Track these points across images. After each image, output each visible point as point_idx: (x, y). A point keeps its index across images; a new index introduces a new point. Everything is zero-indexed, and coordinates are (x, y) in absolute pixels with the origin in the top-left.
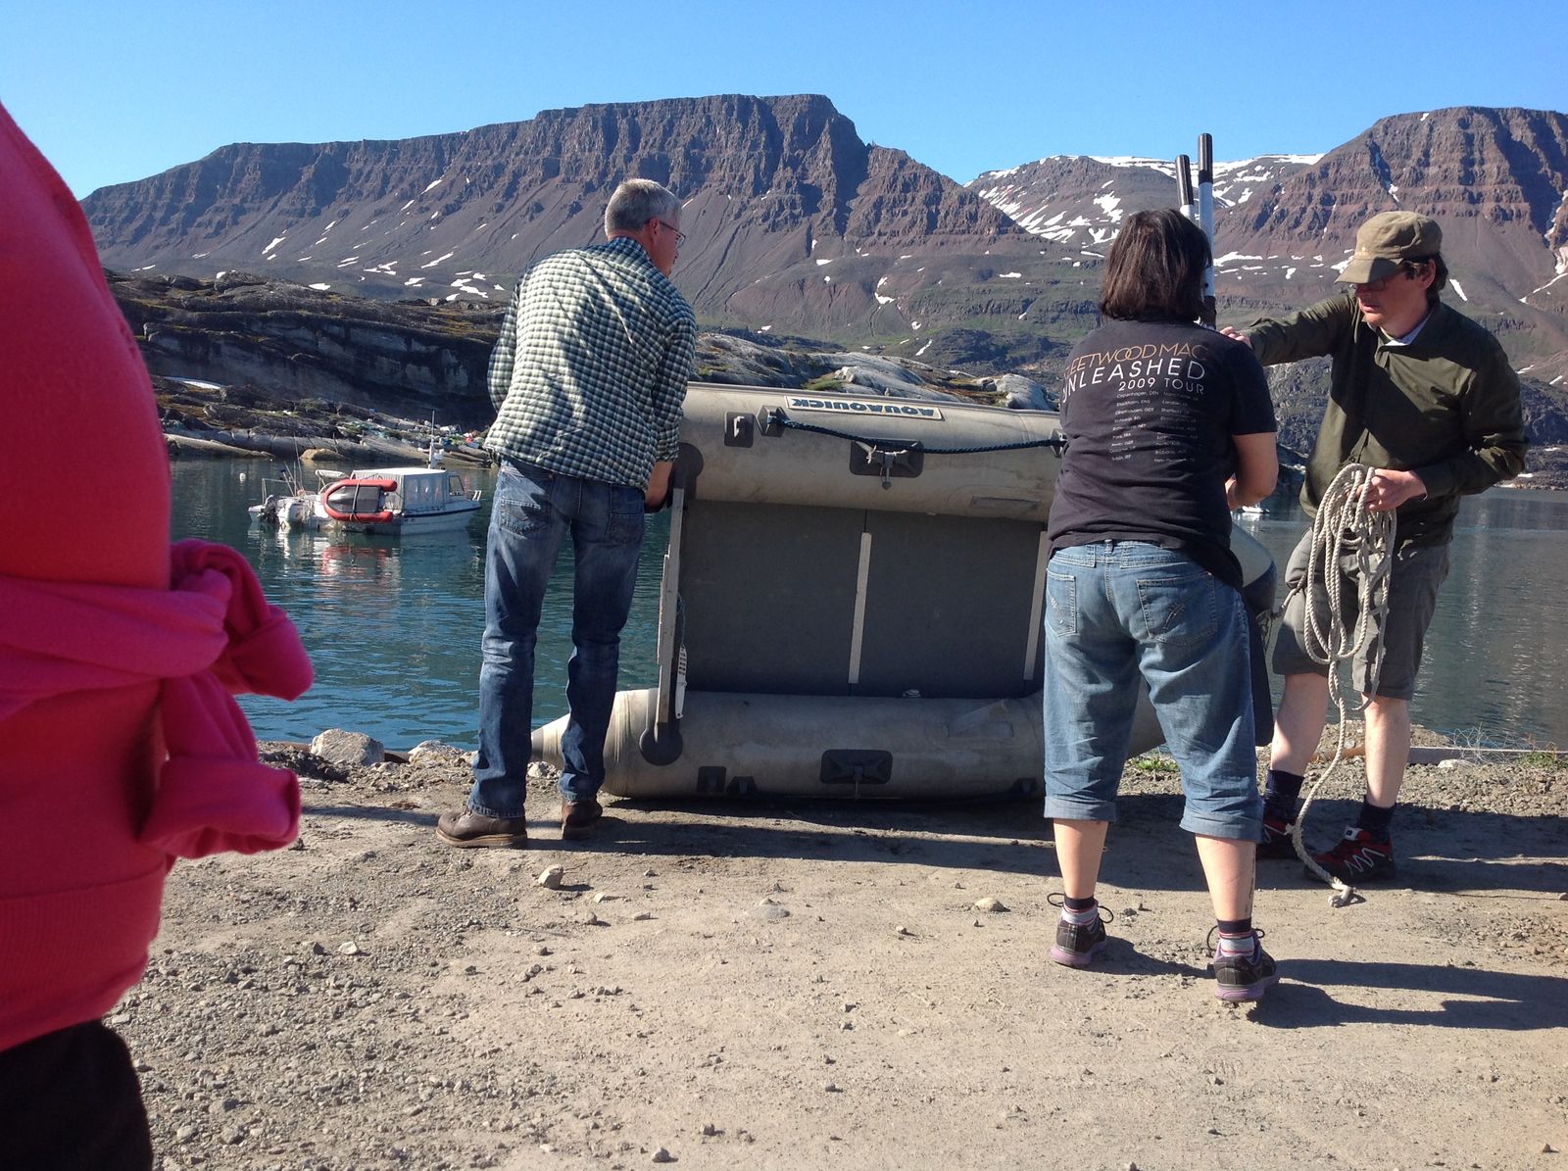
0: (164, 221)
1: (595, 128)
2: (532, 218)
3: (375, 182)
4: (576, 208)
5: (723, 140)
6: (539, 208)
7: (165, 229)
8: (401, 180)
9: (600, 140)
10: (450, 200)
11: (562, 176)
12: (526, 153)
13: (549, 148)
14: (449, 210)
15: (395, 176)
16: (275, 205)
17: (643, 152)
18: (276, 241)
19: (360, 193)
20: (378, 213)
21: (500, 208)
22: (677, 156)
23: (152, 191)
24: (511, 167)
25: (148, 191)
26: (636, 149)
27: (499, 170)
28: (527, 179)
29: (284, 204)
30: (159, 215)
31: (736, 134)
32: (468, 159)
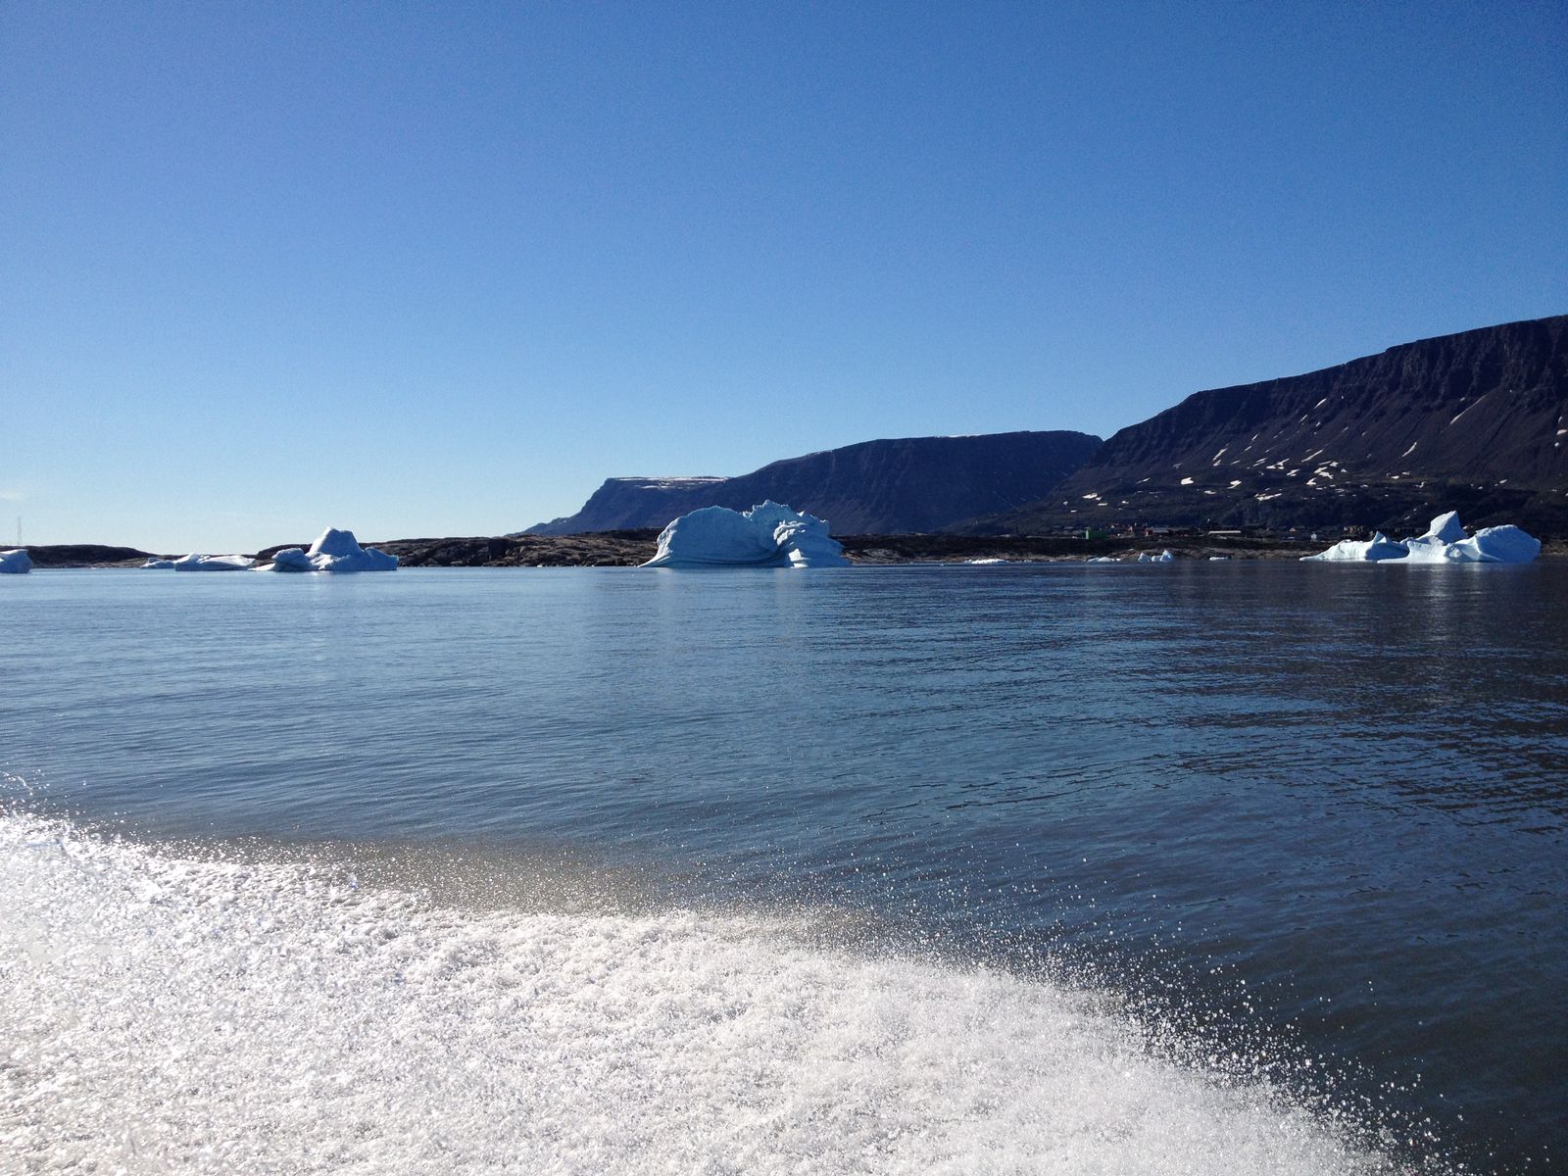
0: (1159, 445)
1: (1422, 357)
2: (1376, 421)
3: (1284, 406)
4: (1406, 410)
5: (1508, 353)
6: (1382, 413)
7: (1157, 451)
8: (1301, 402)
9: (1425, 365)
10: (1327, 414)
11: (1401, 388)
12: (1378, 377)
13: (1393, 372)
14: (1326, 421)
15: (1298, 398)
16: (1223, 428)
17: (1453, 368)
18: (1222, 451)
19: (1275, 414)
20: (1284, 426)
21: (1358, 416)
22: (1476, 369)
23: (1150, 429)
24: (1369, 387)
25: (1148, 429)
26: (1449, 365)
27: (1361, 389)
28: (1378, 394)
29: (1228, 427)
30: (1155, 442)
31: (1517, 348)
32: (1344, 383)
